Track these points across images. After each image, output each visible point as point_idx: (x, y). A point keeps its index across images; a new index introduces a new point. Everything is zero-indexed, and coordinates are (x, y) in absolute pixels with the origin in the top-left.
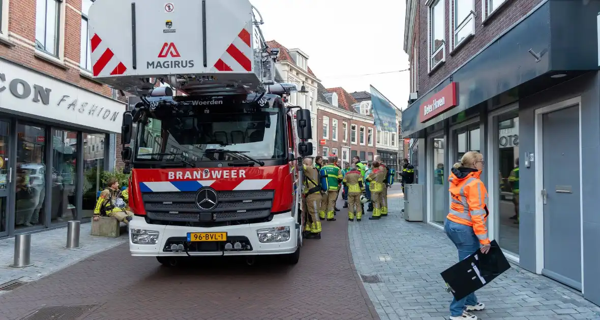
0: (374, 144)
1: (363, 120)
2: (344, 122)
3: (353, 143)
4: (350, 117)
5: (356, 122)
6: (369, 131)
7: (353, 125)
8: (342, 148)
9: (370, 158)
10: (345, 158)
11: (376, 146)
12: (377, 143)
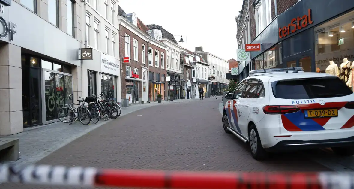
0: (165, 68)
1: (157, 45)
2: (143, 45)
3: (150, 65)
4: (147, 40)
5: (153, 46)
6: (162, 55)
7: (150, 48)
8: (143, 69)
9: (162, 79)
10: (144, 79)
11: (167, 69)
12: (167, 67)
